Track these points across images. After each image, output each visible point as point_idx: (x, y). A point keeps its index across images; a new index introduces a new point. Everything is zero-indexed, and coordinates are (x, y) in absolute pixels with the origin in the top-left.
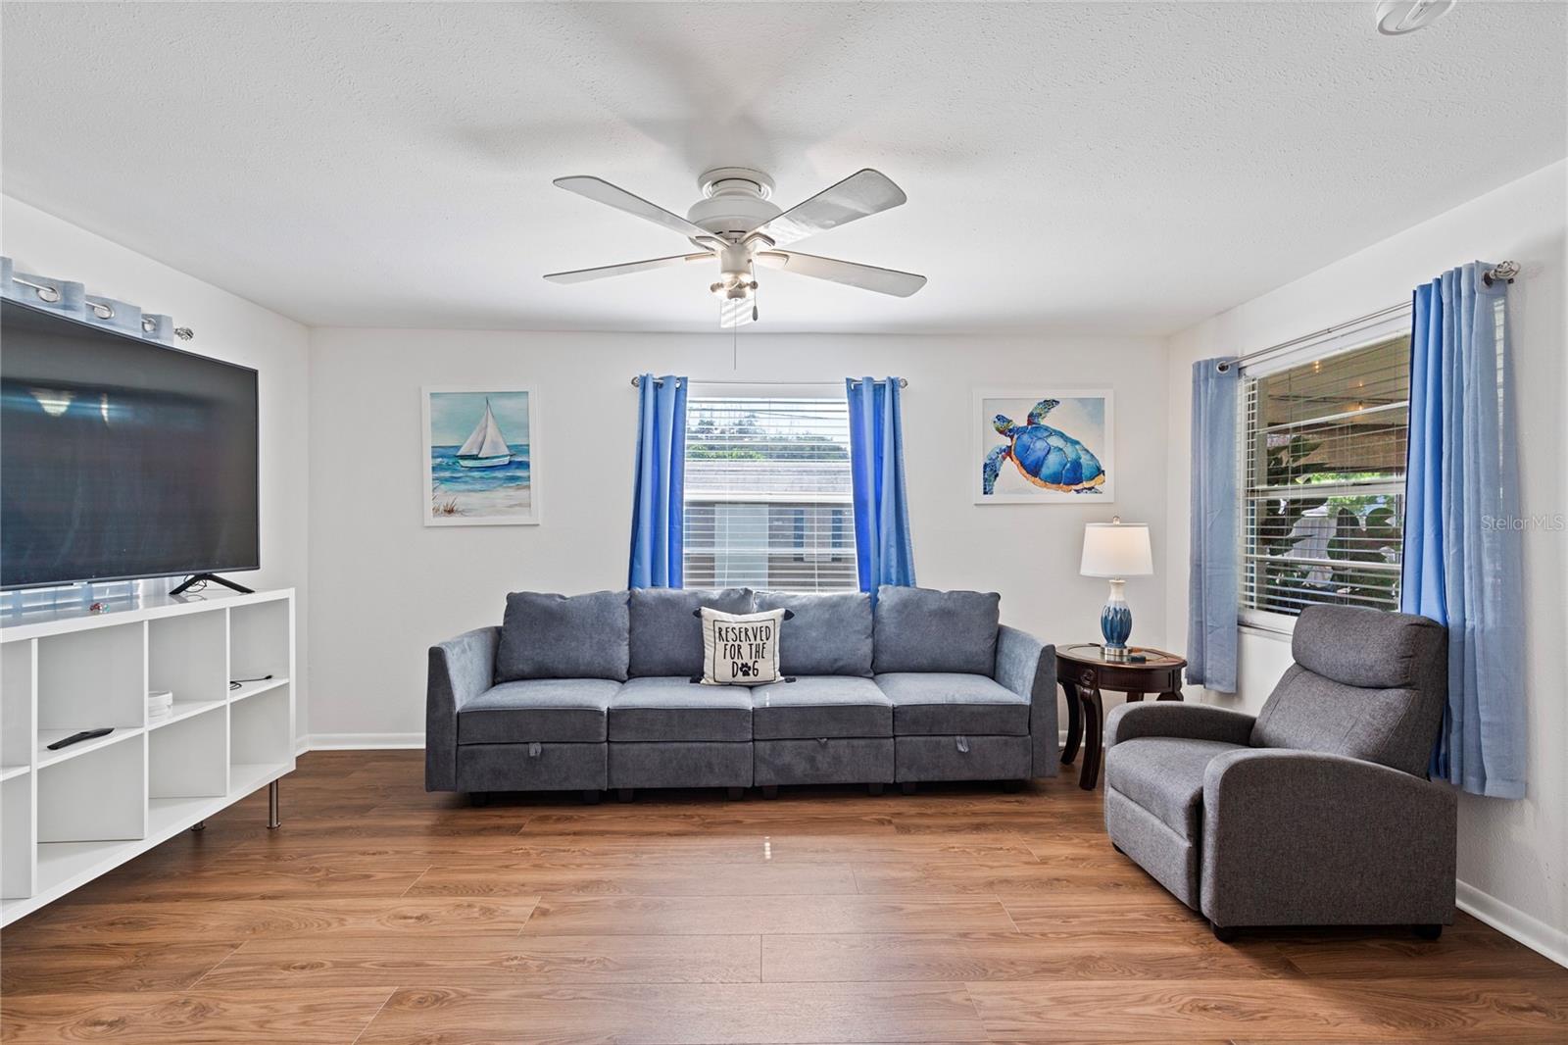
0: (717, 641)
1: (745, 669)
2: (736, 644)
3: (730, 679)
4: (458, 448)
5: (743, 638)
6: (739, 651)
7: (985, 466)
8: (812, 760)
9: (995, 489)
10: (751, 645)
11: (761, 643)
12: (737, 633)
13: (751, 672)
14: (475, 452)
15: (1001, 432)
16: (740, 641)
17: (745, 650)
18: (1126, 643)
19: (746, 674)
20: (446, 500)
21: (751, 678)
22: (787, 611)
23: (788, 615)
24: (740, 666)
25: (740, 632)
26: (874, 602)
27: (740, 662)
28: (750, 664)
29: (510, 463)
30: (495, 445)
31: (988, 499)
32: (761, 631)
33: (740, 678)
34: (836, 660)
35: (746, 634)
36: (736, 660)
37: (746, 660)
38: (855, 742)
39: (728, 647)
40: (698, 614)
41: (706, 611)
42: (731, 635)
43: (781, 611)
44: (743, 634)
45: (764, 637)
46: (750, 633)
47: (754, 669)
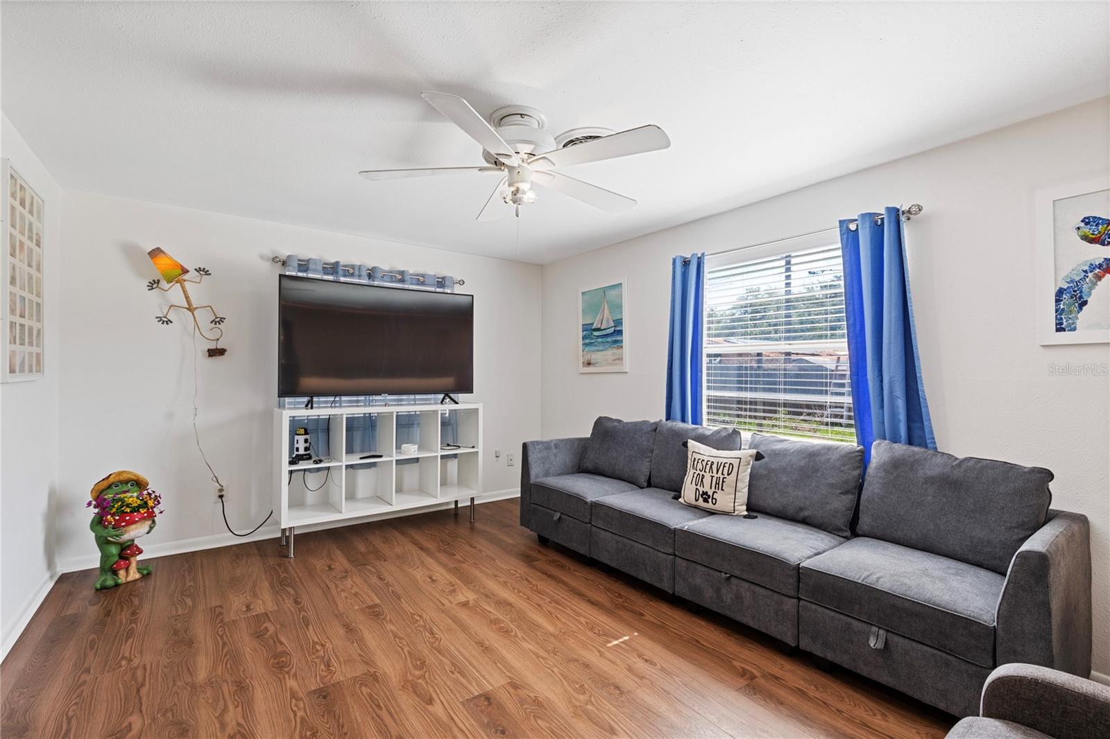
0: (691, 468)
1: (706, 497)
2: (701, 473)
3: (694, 502)
4: (592, 324)
5: (707, 470)
6: (702, 480)
7: (1060, 292)
8: (718, 591)
9: (1079, 323)
10: (712, 477)
11: (722, 477)
12: (704, 463)
13: (710, 500)
14: (599, 327)
15: (1092, 241)
16: (705, 472)
17: (707, 480)
19: (706, 501)
20: (587, 357)
21: (709, 505)
22: (758, 452)
23: (760, 457)
24: (701, 493)
25: (707, 464)
26: (863, 458)
27: (701, 489)
28: (710, 493)
29: (615, 331)
30: (608, 324)
31: (1065, 337)
32: (724, 466)
33: (701, 503)
35: (711, 467)
36: (698, 487)
37: (707, 488)
38: (758, 589)
39: (695, 475)
40: (685, 445)
41: (691, 443)
42: (700, 466)
43: (754, 452)
44: (708, 467)
45: (725, 472)
46: (714, 467)
47: (713, 498)
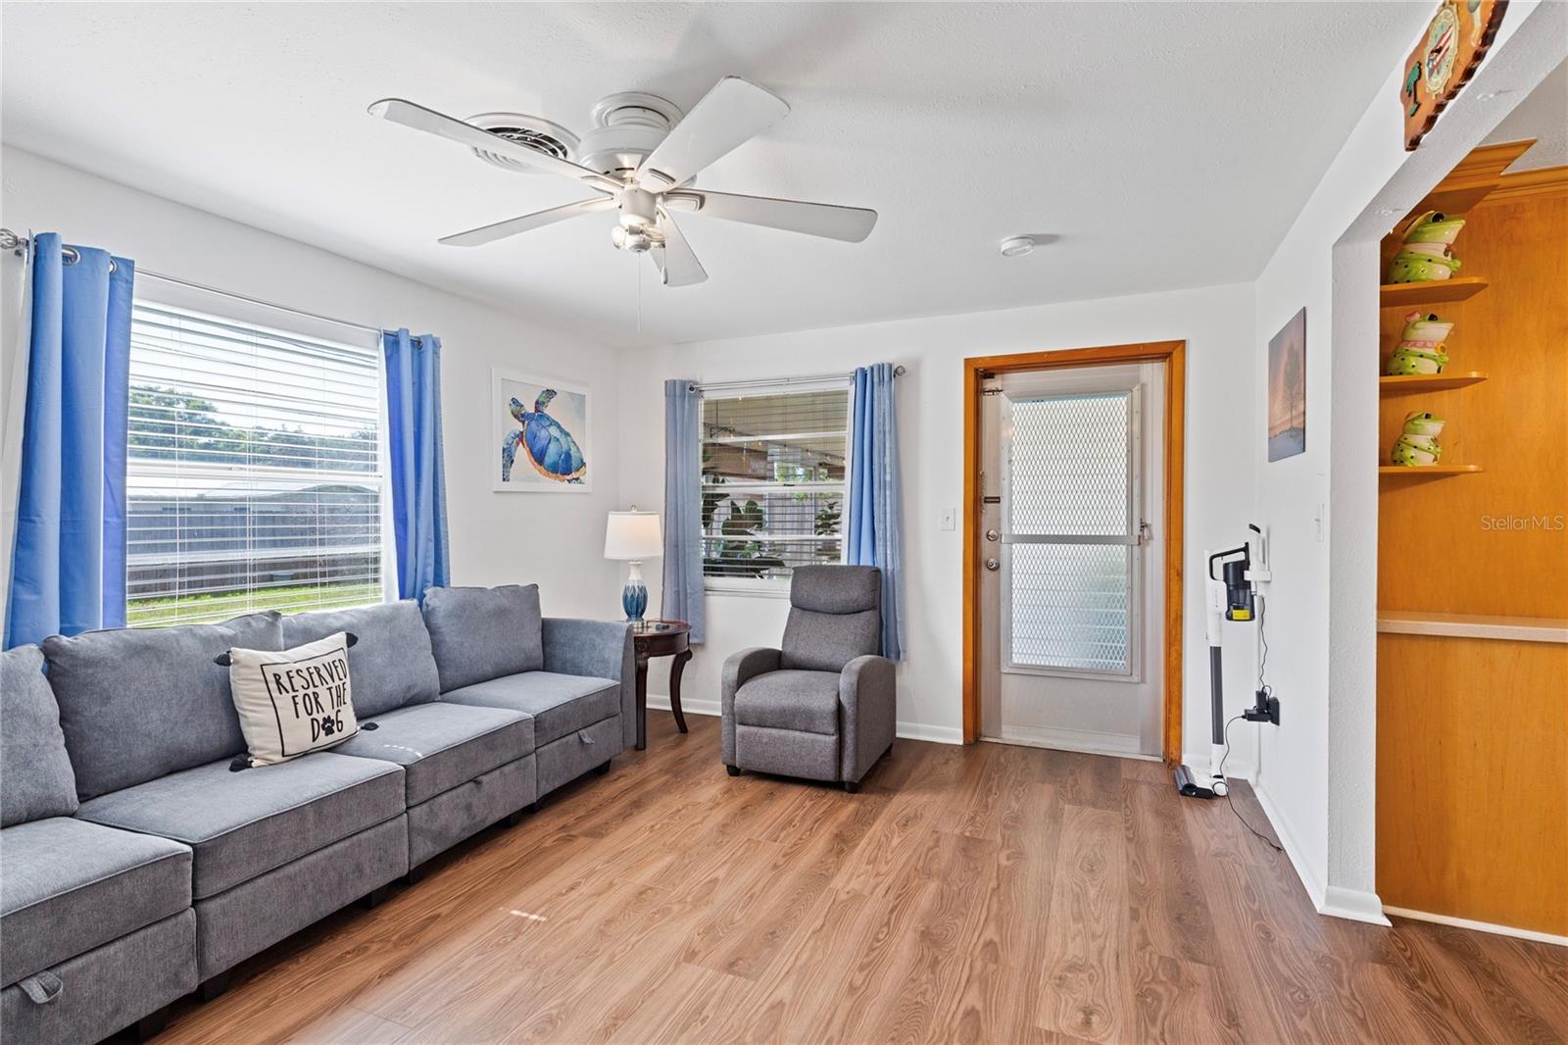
0: (276, 694)
1: (328, 726)
2: (310, 692)
3: (308, 745)
5: (317, 681)
6: (317, 702)
7: (504, 450)
8: (467, 809)
9: (511, 477)
10: (330, 689)
11: (341, 683)
12: (305, 674)
13: (335, 728)
15: (516, 416)
16: (315, 686)
17: (325, 699)
18: (643, 617)
19: (329, 731)
21: (336, 736)
22: (347, 634)
23: (352, 640)
24: (321, 722)
25: (310, 674)
27: (320, 717)
28: (333, 717)
31: (505, 487)
32: (336, 667)
33: (324, 740)
34: (409, 688)
35: (320, 676)
36: (315, 715)
37: (329, 711)
38: (506, 769)
39: (299, 700)
40: (223, 664)
41: (240, 653)
42: (298, 682)
43: (341, 637)
44: (315, 676)
45: (342, 676)
46: (323, 672)
47: (338, 722)
